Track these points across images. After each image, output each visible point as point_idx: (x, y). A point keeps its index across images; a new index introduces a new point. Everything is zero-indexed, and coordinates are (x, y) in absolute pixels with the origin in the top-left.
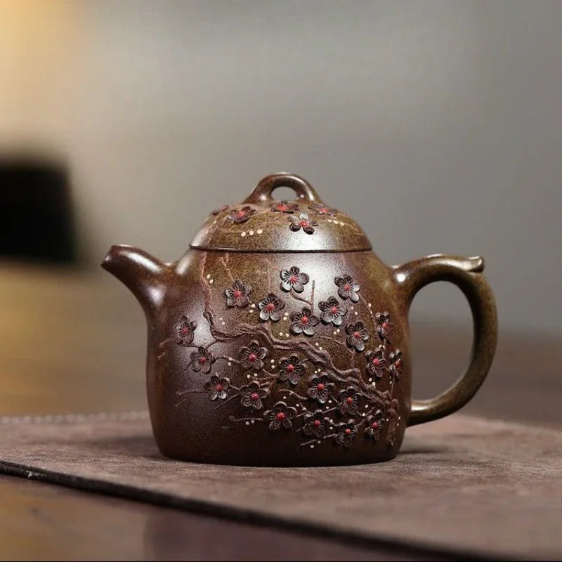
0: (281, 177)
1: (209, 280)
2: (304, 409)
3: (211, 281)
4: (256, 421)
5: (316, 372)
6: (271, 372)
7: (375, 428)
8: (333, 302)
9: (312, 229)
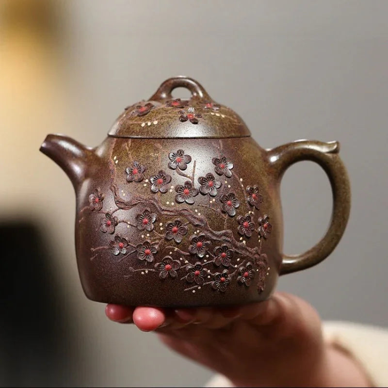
0: (178, 80)
1: (115, 161)
2: (187, 262)
3: (117, 162)
4: (149, 271)
5: (195, 233)
6: (159, 233)
7: (246, 277)
8: (210, 177)
9: (197, 120)
